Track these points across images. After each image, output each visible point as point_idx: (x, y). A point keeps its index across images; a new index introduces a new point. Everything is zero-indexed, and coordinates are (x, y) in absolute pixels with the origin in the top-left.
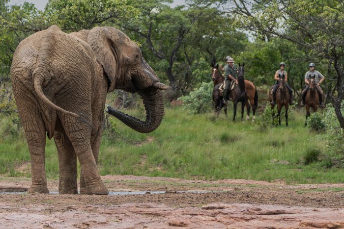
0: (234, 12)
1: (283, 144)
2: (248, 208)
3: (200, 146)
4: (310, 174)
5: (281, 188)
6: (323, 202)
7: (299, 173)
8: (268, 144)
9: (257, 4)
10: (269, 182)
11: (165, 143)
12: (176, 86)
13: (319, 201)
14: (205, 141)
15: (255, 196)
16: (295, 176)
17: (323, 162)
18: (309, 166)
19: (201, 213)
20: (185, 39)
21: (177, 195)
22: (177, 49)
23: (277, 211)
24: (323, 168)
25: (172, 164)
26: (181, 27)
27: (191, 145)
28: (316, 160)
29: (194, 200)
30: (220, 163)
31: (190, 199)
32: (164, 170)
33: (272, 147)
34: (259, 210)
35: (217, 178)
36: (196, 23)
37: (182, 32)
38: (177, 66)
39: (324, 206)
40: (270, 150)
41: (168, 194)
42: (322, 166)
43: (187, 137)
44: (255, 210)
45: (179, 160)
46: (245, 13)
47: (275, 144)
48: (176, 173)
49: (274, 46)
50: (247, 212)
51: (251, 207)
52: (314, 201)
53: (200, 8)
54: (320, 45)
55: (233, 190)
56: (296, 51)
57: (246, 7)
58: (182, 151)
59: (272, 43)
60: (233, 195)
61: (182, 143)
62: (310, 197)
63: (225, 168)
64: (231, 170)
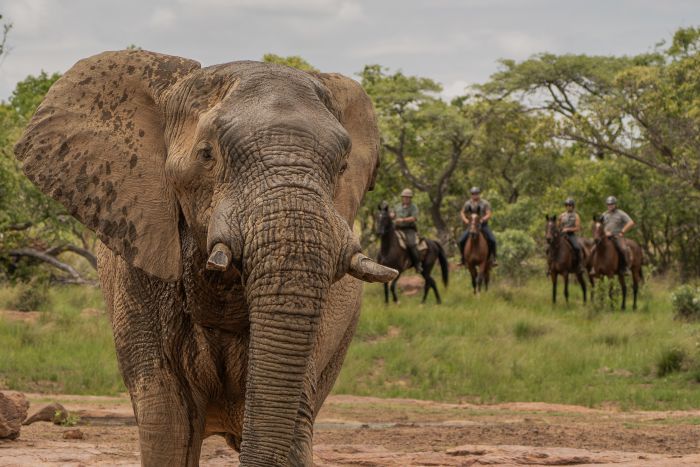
0: (550, 108)
1: (625, 340)
2: (525, 454)
3: (478, 344)
4: (664, 392)
5: (606, 417)
6: (668, 444)
7: (647, 391)
8: (599, 341)
9: (589, 94)
10: (591, 407)
11: (418, 338)
12: (448, 238)
13: (662, 441)
14: (490, 333)
15: (551, 431)
16: (638, 397)
17: (689, 373)
18: (665, 380)
19: (444, 462)
20: (463, 156)
21: (414, 430)
22: (449, 174)
23: (576, 458)
24: (689, 383)
25: (427, 375)
26: (455, 134)
27: (463, 342)
28: (678, 369)
29: (442, 439)
30: (508, 373)
31: (435, 437)
32: (412, 385)
33: (604, 345)
34: (544, 456)
35: (502, 399)
36: (483, 127)
37: (458, 144)
38: (450, 203)
39: (668, 449)
40: (600, 351)
41: (398, 429)
42: (688, 379)
43: (458, 328)
44: (537, 457)
45: (438, 367)
46: (568, 109)
47: (610, 341)
48: (432, 391)
49: (616, 168)
50: (523, 461)
51: (530, 452)
52: (653, 441)
53: (490, 102)
54: (684, 167)
55: (522, 420)
56: (655, 178)
57: (569, 99)
58: (447, 353)
59: (613, 163)
60: (512, 430)
61: (448, 339)
62: (647, 433)
63: (519, 382)
64: (527, 387)
